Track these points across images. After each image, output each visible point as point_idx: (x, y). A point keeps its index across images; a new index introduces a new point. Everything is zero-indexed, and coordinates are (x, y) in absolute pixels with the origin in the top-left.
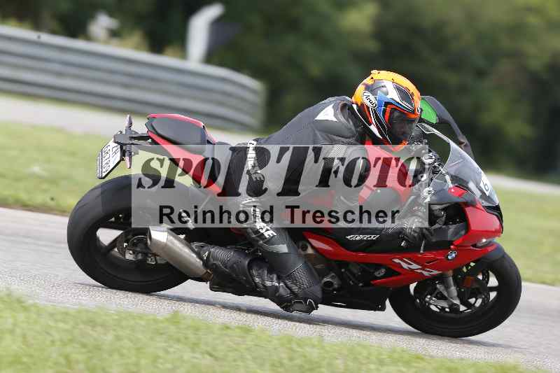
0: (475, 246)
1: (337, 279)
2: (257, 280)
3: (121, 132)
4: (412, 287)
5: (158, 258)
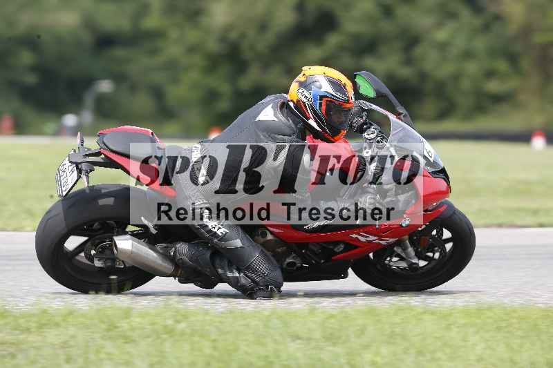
0: (426, 210)
1: (298, 259)
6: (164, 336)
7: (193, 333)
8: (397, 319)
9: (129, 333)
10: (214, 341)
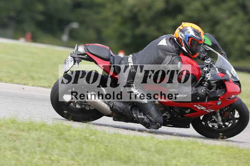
0: (229, 98)
1: (169, 114)
2: (135, 115)
3: (73, 52)
4: (201, 118)
5: (90, 107)
6: (84, 141)
7: (97, 141)
8: (190, 147)
9: (68, 137)
10: (106, 146)
